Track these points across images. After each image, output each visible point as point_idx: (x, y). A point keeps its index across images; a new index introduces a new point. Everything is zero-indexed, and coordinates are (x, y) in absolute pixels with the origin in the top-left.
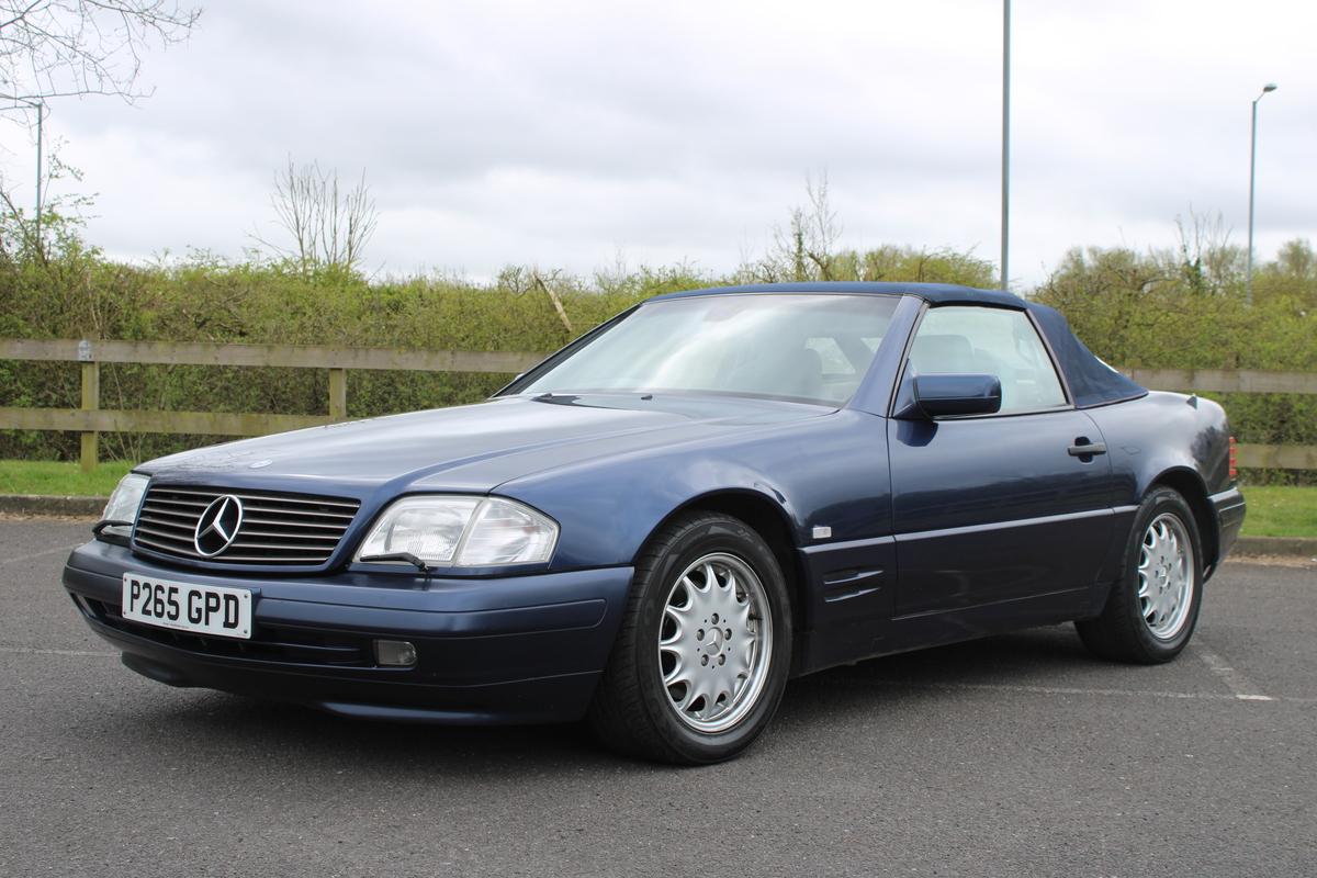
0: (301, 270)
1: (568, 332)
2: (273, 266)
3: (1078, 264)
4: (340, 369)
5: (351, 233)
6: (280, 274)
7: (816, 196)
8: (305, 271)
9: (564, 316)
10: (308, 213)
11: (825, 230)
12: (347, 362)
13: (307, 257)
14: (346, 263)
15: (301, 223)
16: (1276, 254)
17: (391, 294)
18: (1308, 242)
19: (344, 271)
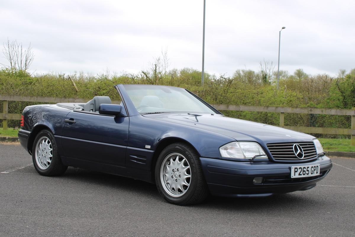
0: (11, 71)
1: (77, 91)
2: (3, 70)
3: (239, 74)
4: (6, 101)
5: (26, 61)
6: (4, 72)
7: (164, 54)
8: (12, 72)
9: (76, 87)
10: (13, 55)
11: (166, 64)
12: (8, 99)
13: (13, 68)
14: (24, 70)
15: (11, 58)
16: (294, 73)
17: (30, 80)
18: (302, 70)
19: (24, 72)
